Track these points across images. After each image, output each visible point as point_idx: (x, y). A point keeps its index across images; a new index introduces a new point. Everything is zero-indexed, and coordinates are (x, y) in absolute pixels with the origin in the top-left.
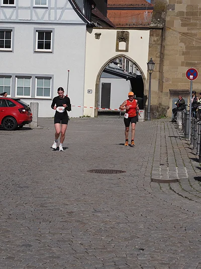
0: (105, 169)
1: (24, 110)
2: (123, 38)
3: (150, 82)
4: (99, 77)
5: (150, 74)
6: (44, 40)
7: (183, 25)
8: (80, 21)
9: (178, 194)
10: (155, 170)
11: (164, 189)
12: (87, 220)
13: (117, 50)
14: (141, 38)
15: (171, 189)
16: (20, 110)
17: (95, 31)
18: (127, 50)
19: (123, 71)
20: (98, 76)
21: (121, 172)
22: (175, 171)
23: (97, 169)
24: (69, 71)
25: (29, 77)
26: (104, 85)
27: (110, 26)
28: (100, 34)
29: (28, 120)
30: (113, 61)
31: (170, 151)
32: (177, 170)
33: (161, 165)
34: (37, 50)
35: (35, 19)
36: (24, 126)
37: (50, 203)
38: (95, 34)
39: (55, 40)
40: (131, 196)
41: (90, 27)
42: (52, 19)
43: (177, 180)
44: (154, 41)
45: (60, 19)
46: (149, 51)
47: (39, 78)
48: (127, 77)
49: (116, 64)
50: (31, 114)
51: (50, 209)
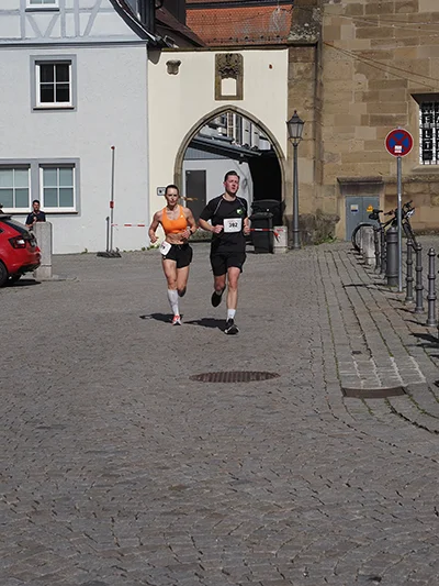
0: (229, 370)
1: (22, 242)
2: (230, 69)
3: (295, 164)
4: (182, 157)
5: (295, 146)
6: (55, 82)
7: (361, 34)
8: (132, 35)
9: (415, 424)
10: (344, 367)
11: (378, 414)
12: (224, 505)
13: (219, 96)
14: (271, 67)
15: (394, 412)
16: (13, 242)
17: (166, 57)
18: (239, 96)
19: (231, 142)
20: (178, 157)
21: (268, 376)
22: (389, 366)
23: (210, 370)
24: (113, 148)
25: (25, 167)
26: (190, 175)
27: (194, 44)
28: (179, 63)
29: (32, 262)
30: (208, 121)
31: (365, 320)
32: (394, 364)
33: (354, 353)
34: (40, 104)
35: (31, 36)
36: (22, 277)
37: (124, 465)
38: (168, 63)
39: (79, 80)
40: (310, 436)
41: (154, 50)
42: (70, 35)
43: (402, 388)
44: (300, 73)
45: (86, 33)
46: (289, 96)
47: (47, 167)
48: (242, 155)
49: (215, 127)
50: (37, 249)
51: (128, 482)
